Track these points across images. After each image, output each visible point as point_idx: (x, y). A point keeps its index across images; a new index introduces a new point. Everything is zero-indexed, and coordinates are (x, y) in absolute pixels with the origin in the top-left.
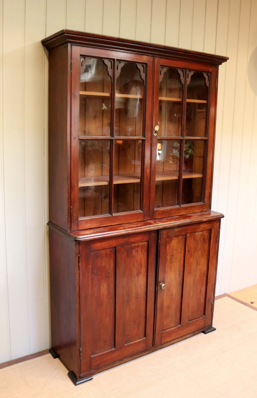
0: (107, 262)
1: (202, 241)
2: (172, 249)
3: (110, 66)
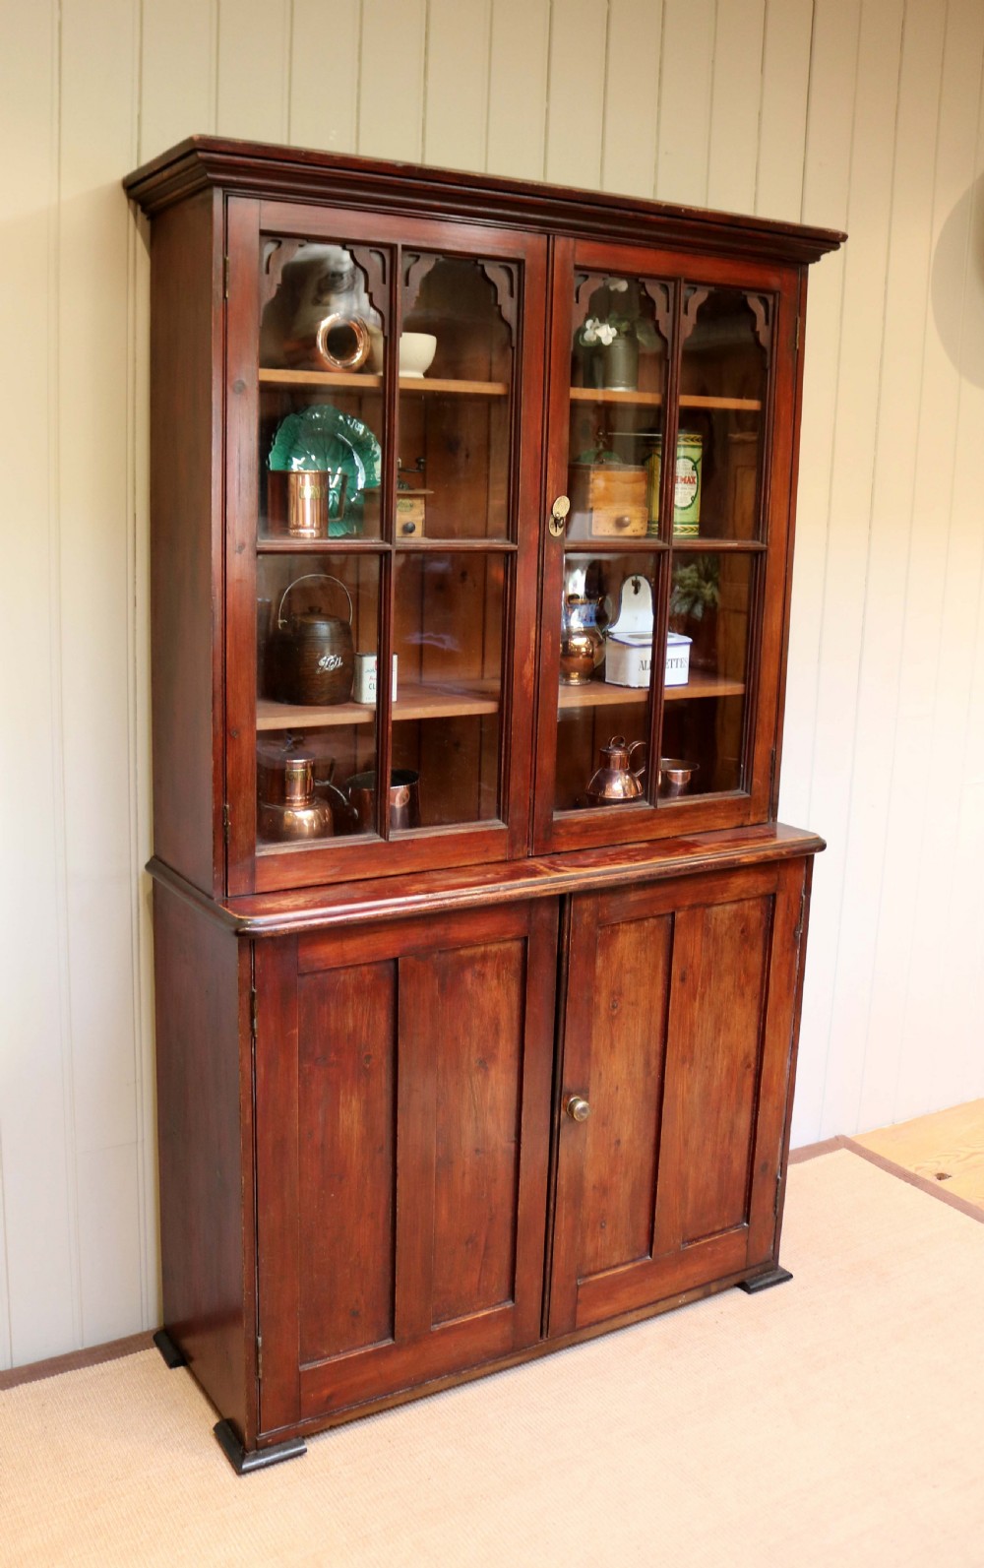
0: (363, 1014)
1: (737, 939)
2: (615, 966)
3: (380, 274)
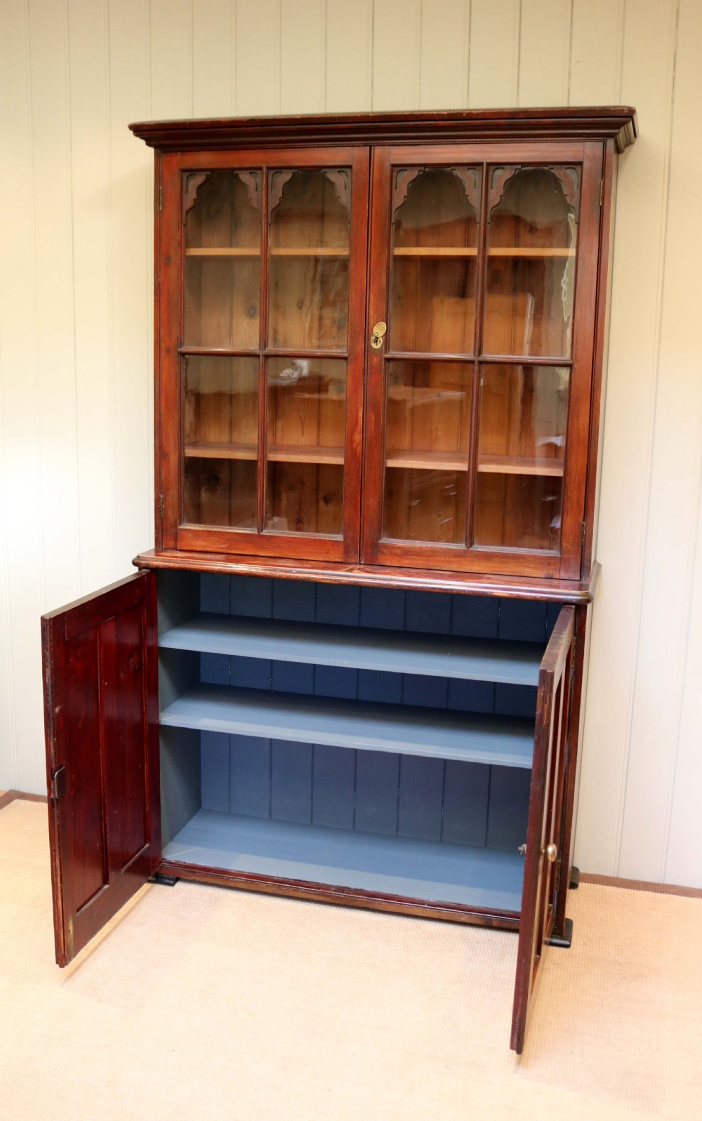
3: (255, 185)
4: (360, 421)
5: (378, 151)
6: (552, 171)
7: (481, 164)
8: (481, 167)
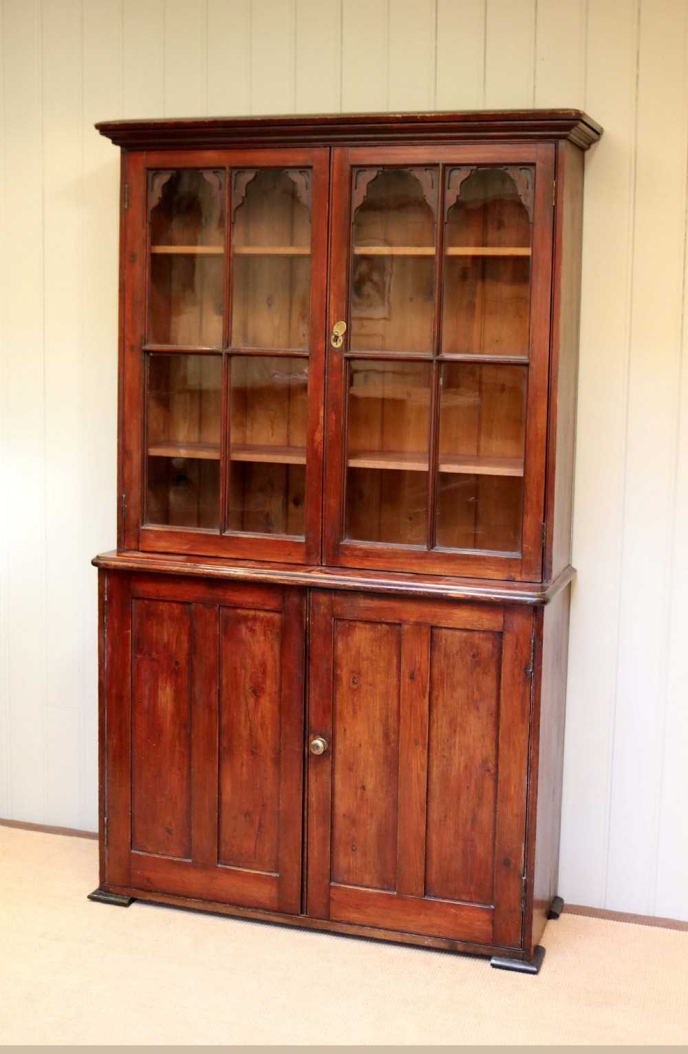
0: (173, 634)
1: (469, 662)
3: (218, 185)
4: (321, 420)
5: (337, 152)
6: (507, 171)
7: (437, 165)
8: (437, 168)
